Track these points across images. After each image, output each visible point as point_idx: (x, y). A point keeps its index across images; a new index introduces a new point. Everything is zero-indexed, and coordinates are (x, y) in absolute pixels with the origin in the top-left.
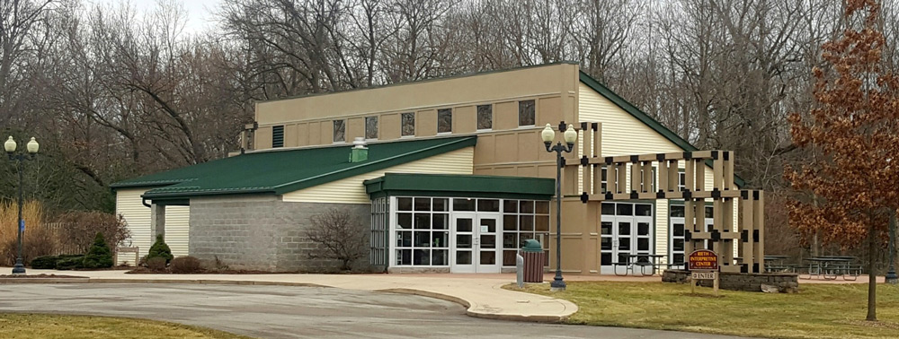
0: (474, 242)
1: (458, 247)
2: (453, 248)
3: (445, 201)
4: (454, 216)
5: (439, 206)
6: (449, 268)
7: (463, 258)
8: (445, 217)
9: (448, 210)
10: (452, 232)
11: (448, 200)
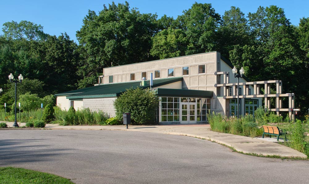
0: (188, 113)
1: (182, 115)
2: (181, 115)
3: (178, 99)
4: (181, 104)
5: (176, 101)
6: (180, 122)
7: (184, 118)
8: (178, 104)
9: (179, 102)
10: (181, 110)
11: (179, 98)
